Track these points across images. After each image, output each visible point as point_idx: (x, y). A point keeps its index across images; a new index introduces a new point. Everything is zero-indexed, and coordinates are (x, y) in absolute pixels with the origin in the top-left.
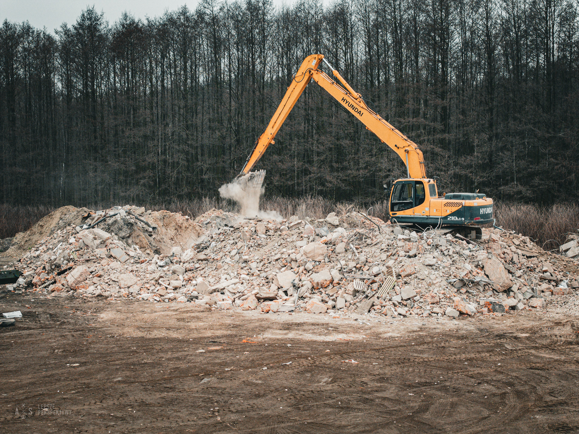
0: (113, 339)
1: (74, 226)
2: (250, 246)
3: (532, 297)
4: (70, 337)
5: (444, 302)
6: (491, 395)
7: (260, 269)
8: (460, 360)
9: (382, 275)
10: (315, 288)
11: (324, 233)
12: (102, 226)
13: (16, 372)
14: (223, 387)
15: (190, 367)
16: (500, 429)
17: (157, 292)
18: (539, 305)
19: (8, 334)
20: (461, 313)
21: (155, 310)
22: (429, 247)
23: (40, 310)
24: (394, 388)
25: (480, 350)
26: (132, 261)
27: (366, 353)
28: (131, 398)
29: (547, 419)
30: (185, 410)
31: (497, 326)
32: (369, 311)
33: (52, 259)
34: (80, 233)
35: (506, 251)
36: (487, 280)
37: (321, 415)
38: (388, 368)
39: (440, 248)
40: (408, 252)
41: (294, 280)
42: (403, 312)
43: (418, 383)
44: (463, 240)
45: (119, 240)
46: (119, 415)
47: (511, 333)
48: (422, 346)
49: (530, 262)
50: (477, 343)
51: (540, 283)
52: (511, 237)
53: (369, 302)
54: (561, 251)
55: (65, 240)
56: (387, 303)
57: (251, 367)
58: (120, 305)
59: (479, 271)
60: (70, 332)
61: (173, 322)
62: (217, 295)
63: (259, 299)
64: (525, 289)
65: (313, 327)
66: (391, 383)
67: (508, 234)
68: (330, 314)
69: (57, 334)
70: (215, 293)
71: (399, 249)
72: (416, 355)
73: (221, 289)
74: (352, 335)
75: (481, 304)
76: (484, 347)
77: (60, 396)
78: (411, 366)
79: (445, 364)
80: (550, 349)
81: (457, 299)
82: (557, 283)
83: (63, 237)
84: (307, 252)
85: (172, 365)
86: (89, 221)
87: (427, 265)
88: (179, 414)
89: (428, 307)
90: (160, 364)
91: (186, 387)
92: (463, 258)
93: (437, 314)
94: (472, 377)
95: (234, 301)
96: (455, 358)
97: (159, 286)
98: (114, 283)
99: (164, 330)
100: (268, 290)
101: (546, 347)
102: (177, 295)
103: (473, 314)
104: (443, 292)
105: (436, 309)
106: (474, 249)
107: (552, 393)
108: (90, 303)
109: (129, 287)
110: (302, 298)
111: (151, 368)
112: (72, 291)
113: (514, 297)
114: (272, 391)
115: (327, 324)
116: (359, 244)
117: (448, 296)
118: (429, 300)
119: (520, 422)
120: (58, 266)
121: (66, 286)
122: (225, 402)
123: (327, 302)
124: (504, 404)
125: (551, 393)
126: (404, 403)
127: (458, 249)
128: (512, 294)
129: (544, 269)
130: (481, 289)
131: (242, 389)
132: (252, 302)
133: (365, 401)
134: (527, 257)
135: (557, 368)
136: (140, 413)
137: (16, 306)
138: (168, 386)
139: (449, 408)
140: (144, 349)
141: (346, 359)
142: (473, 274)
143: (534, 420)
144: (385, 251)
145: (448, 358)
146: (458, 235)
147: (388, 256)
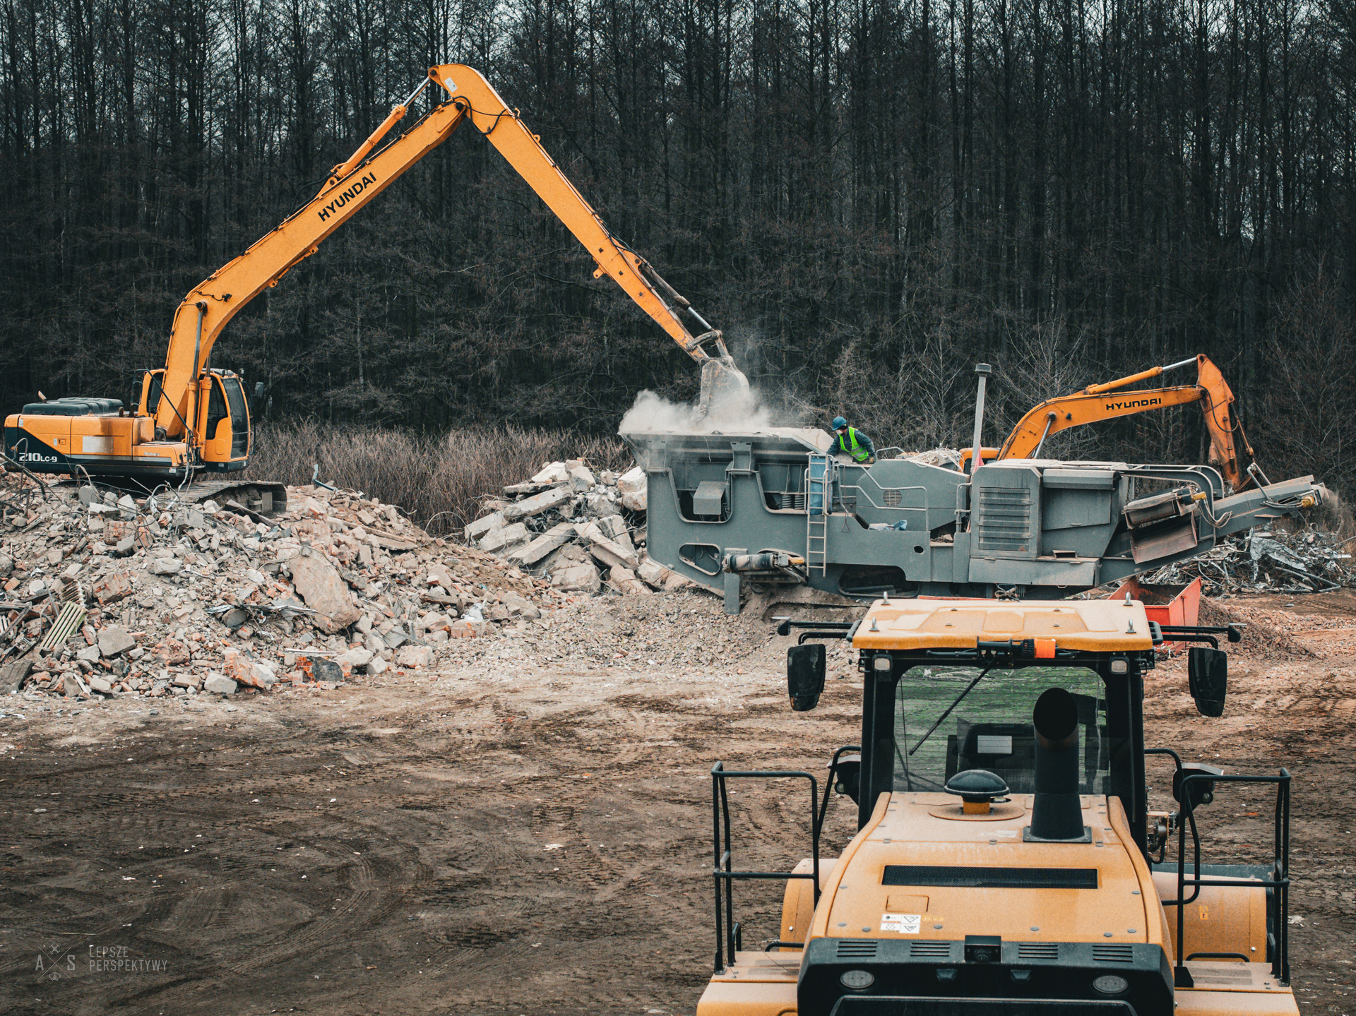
3: (404, 643)
5: (201, 660)
6: (315, 872)
8: (243, 795)
9: (51, 598)
16: (338, 947)
18: (420, 661)
20: (242, 686)
22: (164, 532)
24: (86, 866)
25: (288, 768)
27: (17, 785)
29: (445, 920)
31: (324, 712)
32: (22, 686)
35: (342, 538)
36: (299, 606)
38: (71, 820)
39: (190, 533)
40: (114, 544)
42: (105, 687)
43: (145, 852)
44: (243, 515)
47: (357, 727)
48: (150, 765)
49: (398, 564)
50: (280, 753)
51: (422, 612)
52: (355, 506)
53: (21, 663)
54: (467, 536)
56: (66, 666)
59: (281, 586)
64: (387, 625)
66: (80, 855)
67: (347, 499)
71: (91, 536)
72: (137, 785)
75: (287, 662)
76: (298, 761)
78: (126, 812)
79: (204, 805)
80: (448, 762)
81: (231, 651)
82: (460, 609)
87: (159, 575)
89: (164, 674)
92: (245, 557)
93: (186, 688)
94: (271, 832)
96: (230, 790)
101: (437, 757)
103: (269, 687)
104: (197, 636)
105: (182, 678)
106: (269, 535)
107: (454, 859)
113: (363, 644)
117: (211, 645)
118: (165, 656)
119: (386, 930)
124: (346, 891)
125: (452, 860)
126: (113, 899)
127: (231, 534)
128: (358, 637)
129: (431, 579)
130: (288, 627)
133: (18, 900)
134: (392, 552)
135: (464, 802)
139: (219, 905)
142: (268, 593)
143: (414, 923)
144: (58, 543)
145: (213, 790)
146: (231, 502)
147: (65, 555)
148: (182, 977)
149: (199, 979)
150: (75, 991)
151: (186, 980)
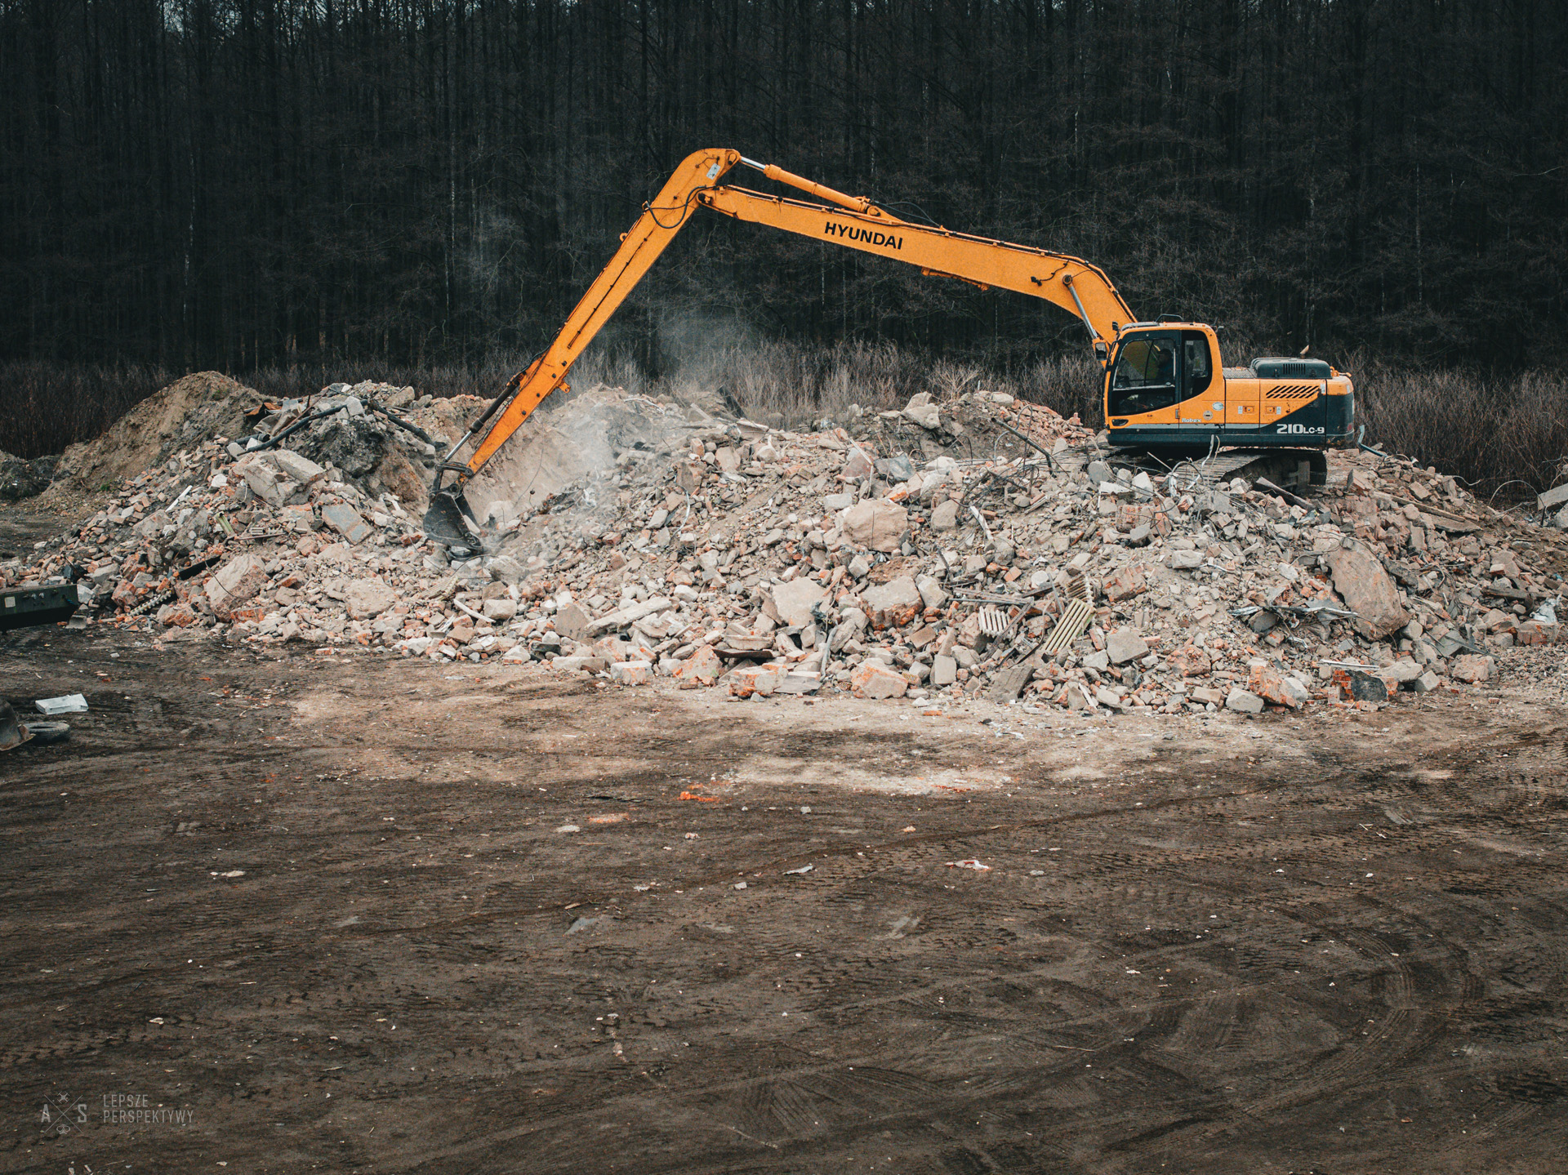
0: (332, 787)
1: (223, 440)
2: (698, 505)
3: (1461, 651)
4: (216, 779)
5: (1223, 672)
6: (1343, 978)
7: (725, 570)
8: (1264, 861)
9: (1056, 593)
10: (877, 627)
11: (899, 473)
12: (300, 443)
13: (75, 898)
14: (629, 945)
15: (541, 880)
16: (1369, 1089)
17: (451, 634)
18: (1479, 675)
19: (50, 767)
20: (1269, 704)
21: (445, 687)
22: (1185, 518)
23: (136, 686)
24: (1086, 951)
25: (1319, 825)
26: (381, 539)
27: (1013, 834)
28: (385, 982)
29: (1496, 1059)
30: (529, 1020)
31: (1364, 744)
32: (1021, 695)
33: (165, 533)
34: (242, 460)
35: (1391, 517)
36: (1336, 607)
37: (891, 1040)
38: (1071, 886)
39: (1213, 518)
40: (1127, 531)
41: (818, 606)
42: (1113, 700)
43: (1152, 935)
44: (1275, 496)
45: (346, 481)
46: (353, 1037)
47: (1400, 768)
48: (1161, 813)
49: (1456, 549)
50: (1310, 802)
51: (1484, 609)
52: (1407, 477)
53: (1019, 669)
54: (1540, 507)
55: (200, 478)
56: (1070, 673)
57: (703, 882)
58: (349, 670)
59: (1318, 583)
60: (217, 762)
61: (492, 731)
62: (610, 644)
63: (722, 656)
64: (1441, 629)
65: (869, 748)
66: (1080, 936)
67: (1398, 468)
68: (916, 703)
69: (183, 770)
70: (606, 639)
71: (1102, 521)
72: (1146, 842)
73: (623, 627)
74: (974, 773)
75: (1323, 674)
76: (1330, 816)
77: (195, 978)
78: (1131, 880)
79: (1222, 874)
80: (1507, 825)
81: (1257, 663)
82: (1530, 606)
83: (193, 469)
84: (855, 526)
85: (492, 874)
86: (262, 427)
87: (1177, 570)
88: (511, 1034)
89: (1181, 687)
90: (461, 874)
91: (529, 946)
92: (1276, 548)
93: (1205, 705)
94: (1295, 916)
95: (656, 661)
96: (1250, 854)
97: (453, 614)
98: (334, 604)
99: (468, 758)
100: (747, 631)
101: (1494, 816)
102: (505, 642)
103: (1301, 705)
104: (1219, 642)
105: (1201, 693)
106: (1305, 520)
107: (1510, 970)
108: (269, 665)
109: (372, 617)
110: (839, 654)
111: (435, 884)
112: (220, 625)
113: (1411, 654)
114: (760, 959)
115: (907, 737)
116: (995, 507)
117: (1235, 654)
118: (1182, 665)
119: (1424, 1069)
120: (182, 554)
121: (205, 610)
122: (633, 995)
123: (907, 667)
124: (1380, 1007)
125: (1507, 972)
126: (1114, 1002)
127: (1262, 520)
128: (1406, 645)
129: (1495, 567)
130: (1324, 633)
131: (680, 952)
132: (704, 665)
133: (1011, 994)
134: (1449, 535)
135: (1524, 886)
136: (408, 1032)
137: (70, 674)
138: (481, 942)
139: (1232, 1019)
140: (416, 823)
141: (961, 858)
142: (1302, 592)
143: (1458, 1061)
144: (1065, 527)
145: (1231, 853)
146: (1262, 481)
147: (1072, 542)
148: (1189, 1116)
149: (1208, 1120)
150: (1069, 1126)
151: (1193, 1121)
